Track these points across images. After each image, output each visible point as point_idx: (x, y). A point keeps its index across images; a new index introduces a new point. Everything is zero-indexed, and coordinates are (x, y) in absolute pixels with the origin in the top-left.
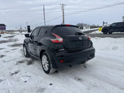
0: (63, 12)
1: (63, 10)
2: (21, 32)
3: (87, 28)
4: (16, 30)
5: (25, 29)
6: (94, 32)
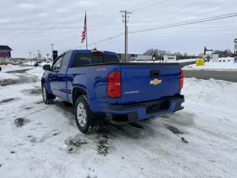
0: (126, 26)
1: (126, 22)
2: (40, 62)
3: (171, 58)
4: (30, 58)
5: (46, 57)
6: (187, 67)
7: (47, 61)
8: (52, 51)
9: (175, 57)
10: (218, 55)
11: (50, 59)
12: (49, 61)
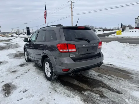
0: (72, 11)
2: (19, 35)
3: (99, 31)
4: (12, 32)
5: (22, 31)
6: (112, 36)
7: (23, 34)
8: (26, 28)
9: (102, 30)
10: (129, 28)
11: (25, 33)
12: (24, 34)
